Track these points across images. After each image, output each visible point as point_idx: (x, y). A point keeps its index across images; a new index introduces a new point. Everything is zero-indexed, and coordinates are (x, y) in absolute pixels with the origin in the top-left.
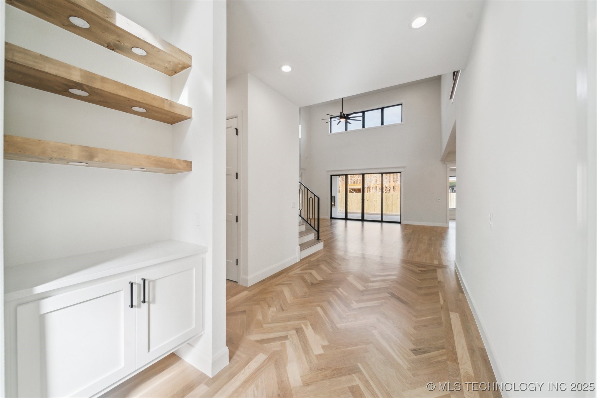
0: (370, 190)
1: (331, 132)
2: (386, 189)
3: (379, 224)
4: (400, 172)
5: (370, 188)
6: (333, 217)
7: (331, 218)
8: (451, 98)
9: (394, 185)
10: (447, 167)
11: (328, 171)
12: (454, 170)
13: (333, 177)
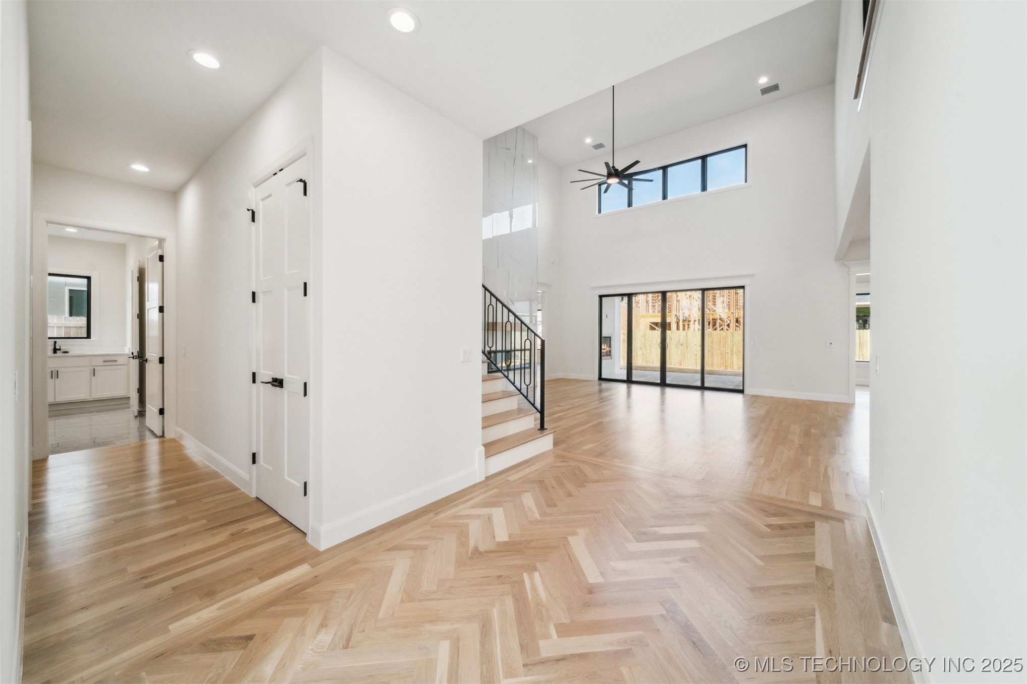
0: (689, 325)
1: (600, 211)
2: (721, 322)
3: (697, 394)
4: (743, 287)
5: (689, 321)
6: (603, 376)
7: (600, 379)
8: (856, 96)
9: (737, 315)
10: (850, 273)
11: (593, 288)
12: (866, 280)
13: (603, 298)
